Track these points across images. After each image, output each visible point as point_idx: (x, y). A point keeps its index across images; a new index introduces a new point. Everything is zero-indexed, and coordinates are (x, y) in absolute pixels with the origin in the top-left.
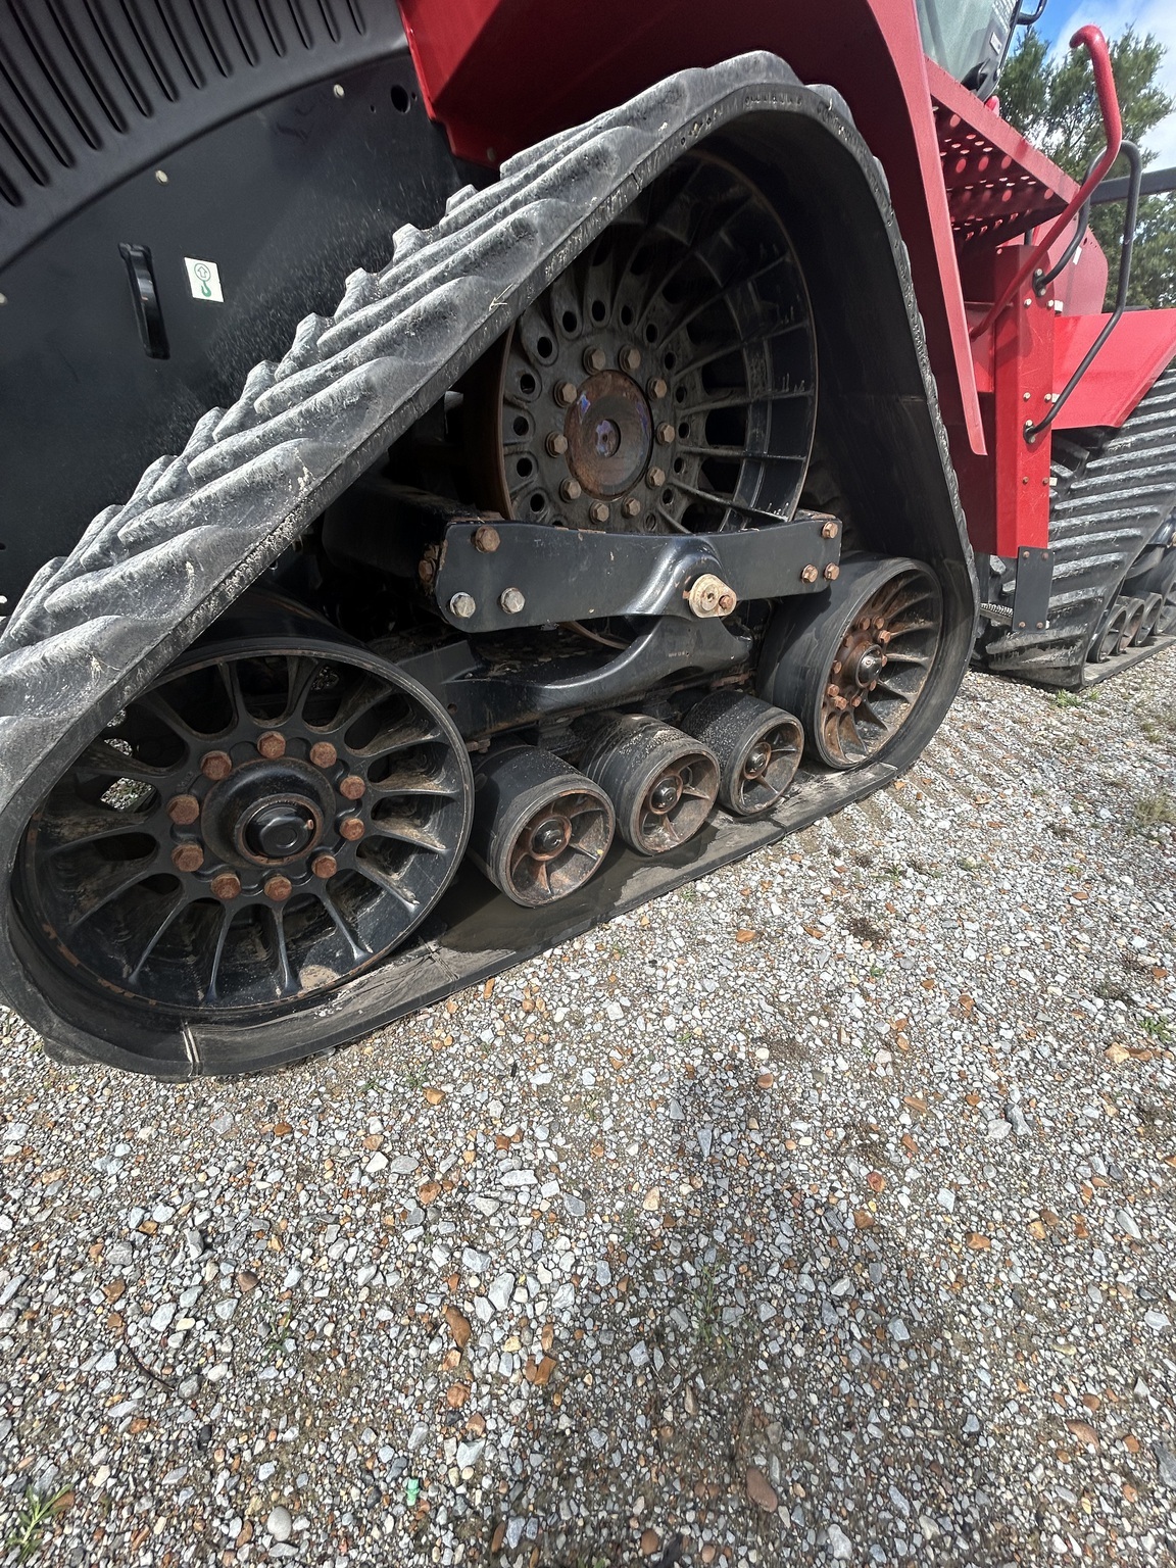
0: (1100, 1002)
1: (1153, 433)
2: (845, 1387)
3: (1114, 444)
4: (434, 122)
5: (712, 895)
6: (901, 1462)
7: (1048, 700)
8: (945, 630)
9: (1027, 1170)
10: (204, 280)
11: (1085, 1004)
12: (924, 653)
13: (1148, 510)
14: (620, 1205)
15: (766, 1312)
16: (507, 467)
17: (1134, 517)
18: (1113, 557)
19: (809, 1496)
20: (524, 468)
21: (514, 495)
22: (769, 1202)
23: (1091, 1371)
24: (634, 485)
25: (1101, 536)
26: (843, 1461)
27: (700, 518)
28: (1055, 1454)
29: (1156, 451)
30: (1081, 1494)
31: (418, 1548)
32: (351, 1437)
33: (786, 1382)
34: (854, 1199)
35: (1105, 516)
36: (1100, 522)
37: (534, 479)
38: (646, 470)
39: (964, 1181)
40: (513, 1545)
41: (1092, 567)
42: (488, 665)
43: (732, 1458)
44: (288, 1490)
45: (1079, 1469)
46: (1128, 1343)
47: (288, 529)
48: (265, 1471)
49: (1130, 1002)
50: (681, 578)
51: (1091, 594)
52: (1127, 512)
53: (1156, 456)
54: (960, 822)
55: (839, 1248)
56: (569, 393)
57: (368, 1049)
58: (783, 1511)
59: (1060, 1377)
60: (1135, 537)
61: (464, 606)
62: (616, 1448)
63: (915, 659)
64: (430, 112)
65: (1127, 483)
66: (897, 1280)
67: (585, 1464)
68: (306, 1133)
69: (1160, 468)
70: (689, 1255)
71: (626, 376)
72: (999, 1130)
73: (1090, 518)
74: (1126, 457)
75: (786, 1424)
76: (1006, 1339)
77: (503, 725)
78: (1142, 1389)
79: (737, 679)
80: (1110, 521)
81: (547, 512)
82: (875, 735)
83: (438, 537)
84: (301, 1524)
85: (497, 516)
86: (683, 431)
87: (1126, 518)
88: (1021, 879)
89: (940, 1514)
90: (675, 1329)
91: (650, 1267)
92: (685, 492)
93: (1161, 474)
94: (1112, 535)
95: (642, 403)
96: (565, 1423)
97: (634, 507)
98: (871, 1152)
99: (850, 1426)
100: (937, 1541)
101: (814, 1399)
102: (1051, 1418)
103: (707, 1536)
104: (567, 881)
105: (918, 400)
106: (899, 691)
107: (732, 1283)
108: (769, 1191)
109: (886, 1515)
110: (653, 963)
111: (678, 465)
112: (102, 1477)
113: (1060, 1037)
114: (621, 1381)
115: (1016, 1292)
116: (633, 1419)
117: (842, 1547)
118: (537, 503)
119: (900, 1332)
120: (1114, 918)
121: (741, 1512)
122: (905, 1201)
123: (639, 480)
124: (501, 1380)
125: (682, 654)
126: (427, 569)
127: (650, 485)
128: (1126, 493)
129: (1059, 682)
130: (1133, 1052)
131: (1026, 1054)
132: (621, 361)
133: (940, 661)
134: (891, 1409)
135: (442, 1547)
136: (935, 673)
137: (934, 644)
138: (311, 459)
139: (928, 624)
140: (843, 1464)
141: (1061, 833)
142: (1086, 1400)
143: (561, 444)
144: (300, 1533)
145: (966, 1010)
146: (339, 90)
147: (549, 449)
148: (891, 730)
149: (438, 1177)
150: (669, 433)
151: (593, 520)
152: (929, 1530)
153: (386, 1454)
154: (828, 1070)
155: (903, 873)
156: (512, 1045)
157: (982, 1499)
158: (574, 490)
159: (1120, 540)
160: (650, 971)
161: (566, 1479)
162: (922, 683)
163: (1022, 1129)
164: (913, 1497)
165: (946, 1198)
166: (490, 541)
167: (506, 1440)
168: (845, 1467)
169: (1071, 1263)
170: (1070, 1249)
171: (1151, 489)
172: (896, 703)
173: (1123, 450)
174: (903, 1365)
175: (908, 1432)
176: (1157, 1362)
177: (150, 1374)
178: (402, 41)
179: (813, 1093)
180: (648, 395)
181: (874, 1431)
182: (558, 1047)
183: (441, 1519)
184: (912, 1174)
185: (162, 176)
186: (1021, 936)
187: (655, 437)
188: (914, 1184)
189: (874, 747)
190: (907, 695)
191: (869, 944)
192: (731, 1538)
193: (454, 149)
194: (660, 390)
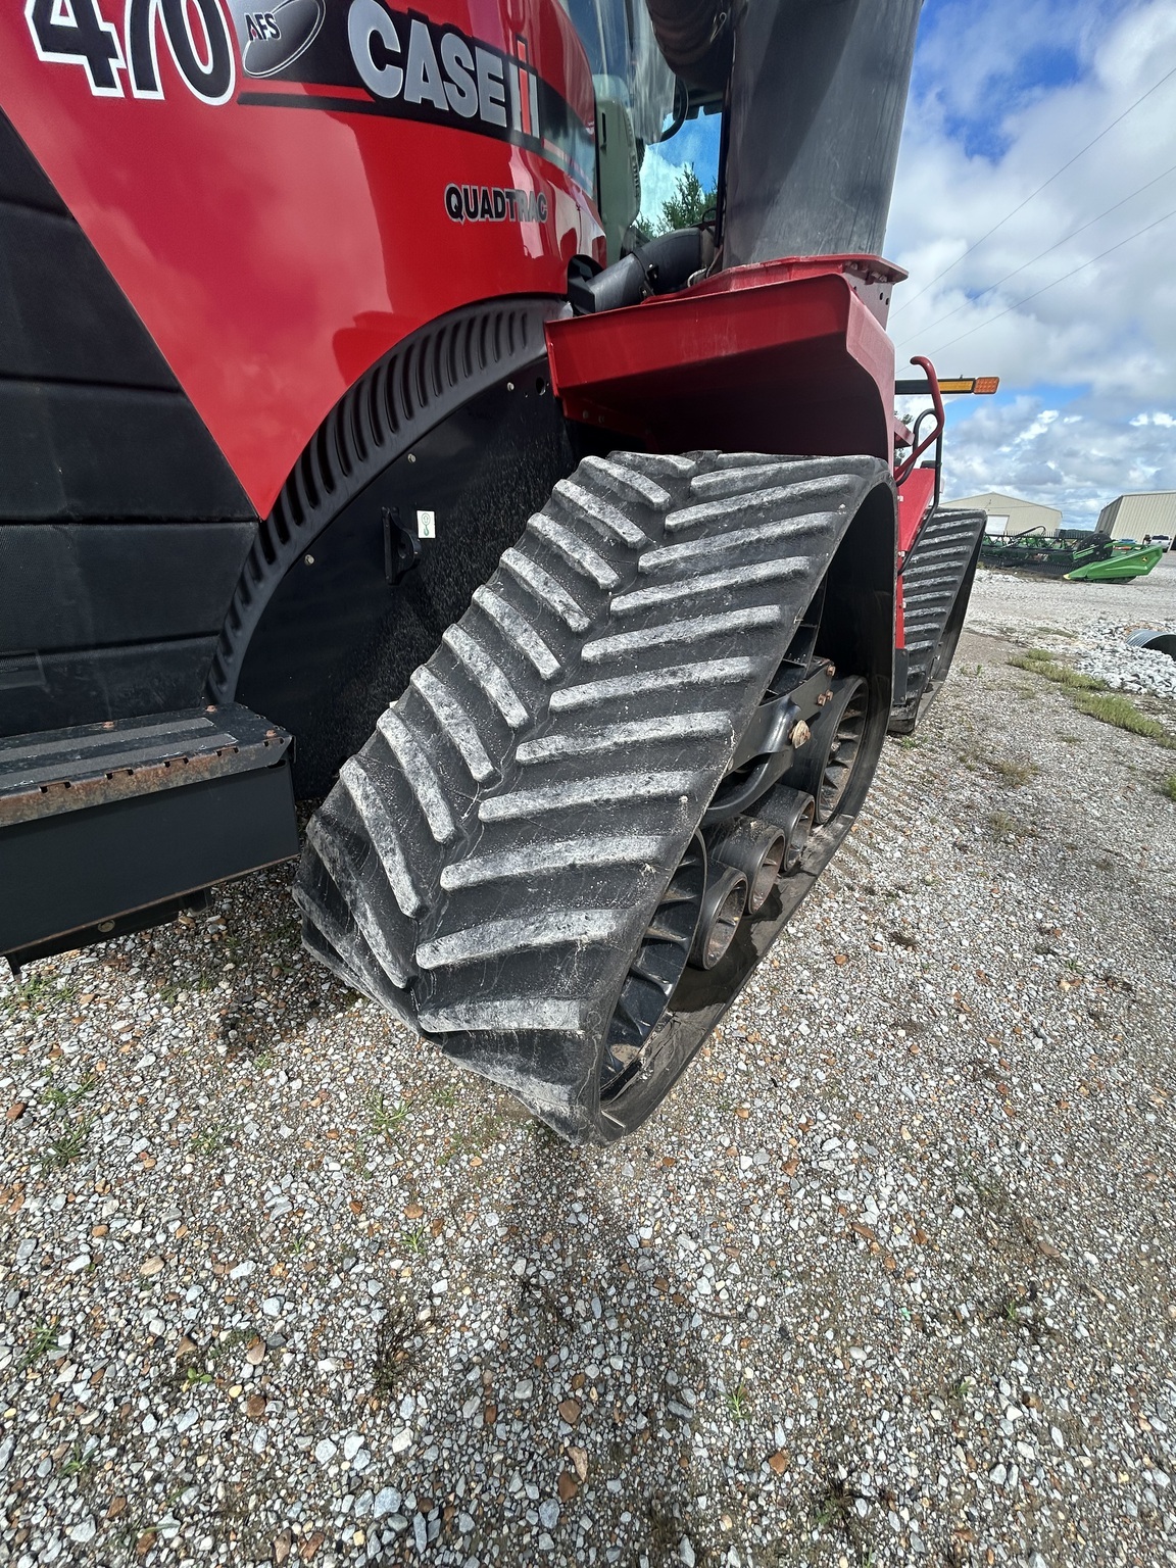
0: (1041, 957)
1: (928, 554)
2: (1052, 1193)
4: (557, 398)
5: (800, 935)
6: (1093, 1216)
7: (899, 744)
8: (869, 717)
9: (1062, 1061)
10: (426, 524)
11: (1035, 960)
12: (854, 732)
13: (939, 610)
14: (891, 1142)
15: (998, 1170)
17: (932, 615)
18: (926, 644)
19: (1069, 1245)
22: (961, 1117)
23: (1140, 1149)
25: (915, 628)
26: (1072, 1224)
28: (1146, 1189)
29: (933, 567)
30: (1164, 1201)
31: (929, 1336)
32: (856, 1302)
33: (1026, 1200)
34: (999, 1102)
35: (914, 613)
36: (912, 617)
39: (1039, 1076)
40: (968, 1315)
41: (914, 651)
43: (1029, 1242)
44: (849, 1338)
45: (1157, 1192)
46: (1146, 1132)
48: (830, 1335)
49: (1054, 954)
50: (787, 724)
51: (918, 670)
52: (927, 611)
53: (934, 571)
54: (905, 851)
55: (1007, 1129)
57: (674, 1096)
58: (1063, 1254)
59: (1130, 1156)
60: (936, 629)
62: (978, 1258)
63: (849, 737)
64: (556, 393)
65: (921, 589)
66: (1042, 1135)
67: (970, 1269)
68: (687, 1158)
69: (939, 580)
70: (944, 1156)
72: (1039, 1044)
74: (916, 570)
75: (1039, 1218)
76: (1101, 1147)
78: (1161, 1150)
80: (917, 617)
82: (832, 794)
84: (869, 1349)
87: (927, 616)
88: (958, 884)
89: (1120, 1231)
90: (964, 1195)
91: (929, 1169)
93: (940, 584)
94: (921, 628)
96: (947, 1257)
98: (989, 1073)
99: (1065, 1209)
100: (1125, 1242)
101: (1043, 1203)
102: (1136, 1175)
103: (1041, 1278)
104: (718, 945)
105: (886, 594)
107: (973, 1163)
108: (957, 1110)
109: (1101, 1240)
110: (801, 991)
112: (749, 1373)
113: (1035, 983)
114: (958, 1227)
115: (1092, 1124)
116: (976, 1242)
117: (1094, 1259)
119: (1058, 1159)
120: (1019, 902)
121: (1047, 1262)
122: (1021, 1096)
124: (905, 1249)
128: (922, 597)
129: (900, 729)
130: (1071, 982)
131: (1026, 997)
133: (866, 737)
134: (1076, 1195)
135: (939, 1330)
136: (863, 746)
137: (861, 726)
139: (858, 713)
140: (1073, 1226)
141: (963, 849)
142: (1144, 1163)
144: (871, 1353)
145: (984, 979)
146: (511, 386)
148: (841, 790)
149: (785, 1159)
152: (1120, 1239)
153: (880, 1303)
154: (940, 1034)
155: (898, 895)
156: (760, 1068)
157: (1131, 1218)
159: (927, 631)
160: (803, 997)
161: (968, 1280)
162: (855, 753)
163: (1049, 1040)
164: (1107, 1228)
165: (1037, 1087)
167: (928, 1274)
168: (1075, 1228)
169: (1105, 1102)
170: (1101, 1095)
171: (937, 595)
172: (839, 768)
174: (1069, 1174)
175: (1088, 1203)
176: (1159, 1136)
177: (726, 1318)
178: (544, 350)
179: (942, 1049)
181: (1074, 1207)
182: (788, 1061)
183: (929, 1319)
184: (1015, 1080)
185: (412, 458)
186: (982, 925)
188: (1019, 1085)
189: (835, 803)
190: (846, 762)
191: (910, 948)
192: (1051, 1274)
193: (566, 414)
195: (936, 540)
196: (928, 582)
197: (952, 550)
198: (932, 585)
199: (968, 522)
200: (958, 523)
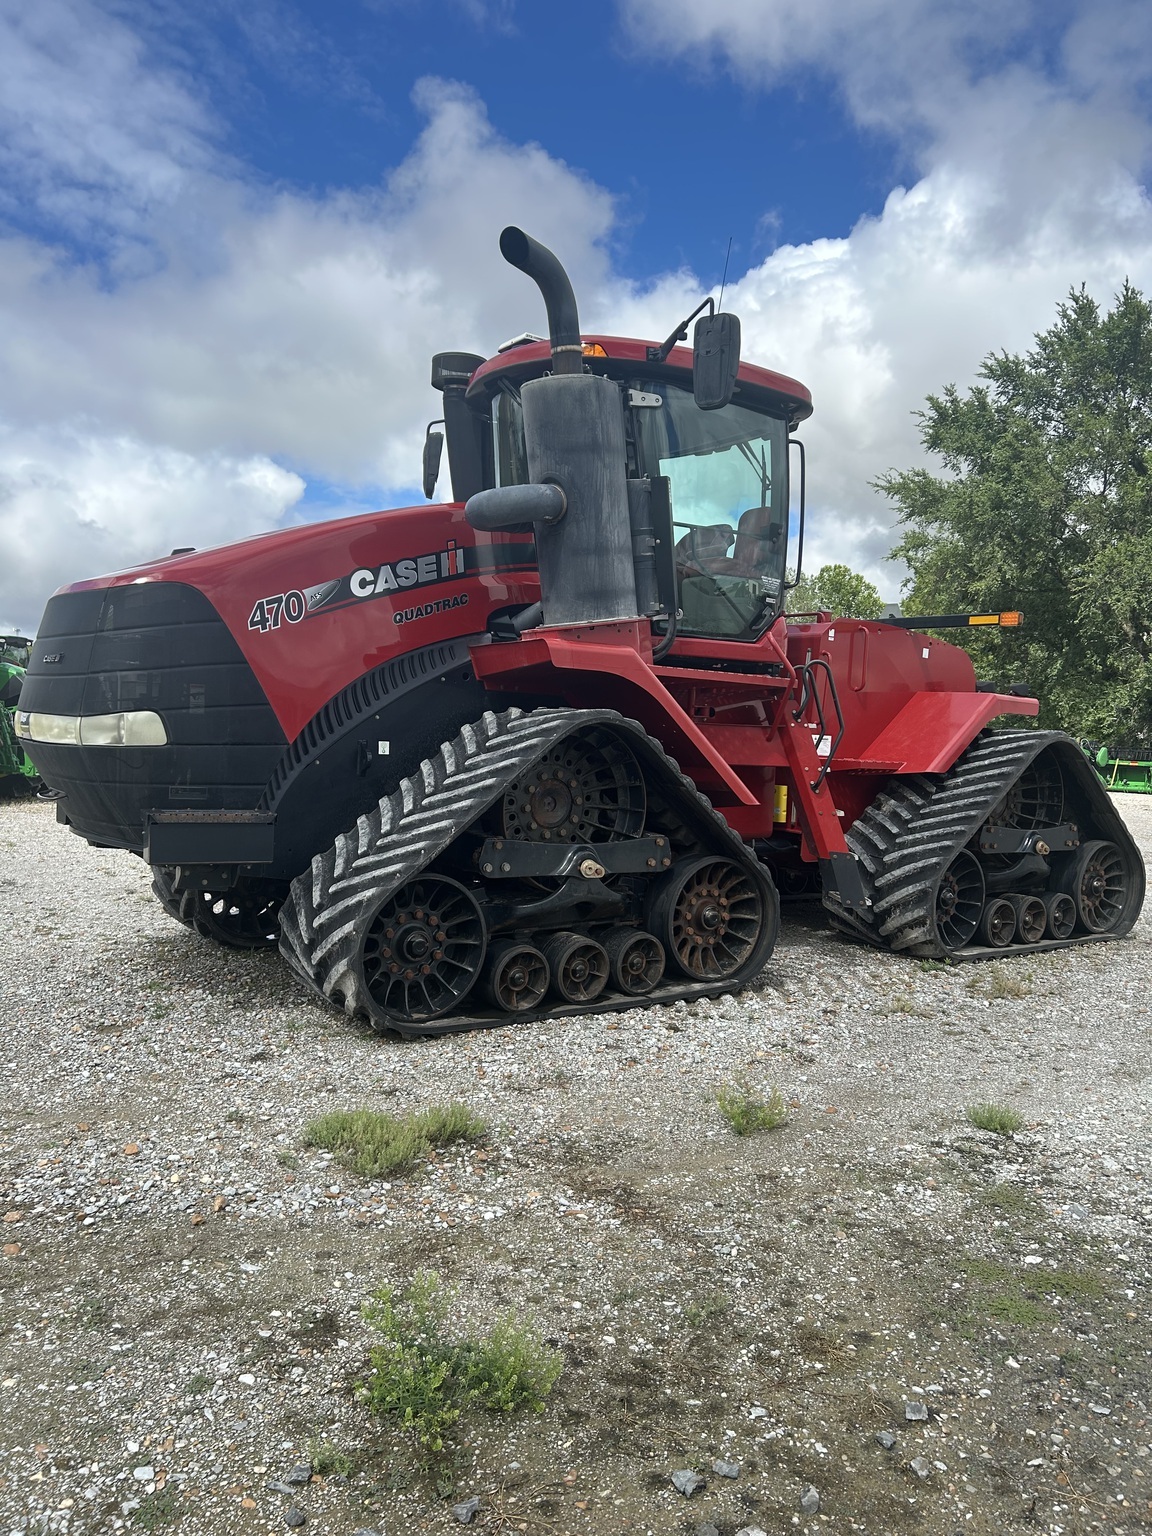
1: (974, 776)
3: (951, 782)
4: (479, 681)
8: (763, 899)
10: (384, 748)
12: (756, 913)
13: (958, 828)
16: (506, 818)
17: (952, 833)
18: (934, 860)
20: (512, 817)
21: (507, 828)
24: (564, 822)
25: (931, 846)
27: (599, 837)
29: (972, 788)
35: (935, 832)
36: (932, 836)
37: (516, 822)
38: (569, 816)
41: (923, 867)
42: (491, 900)
47: (448, 842)
50: (577, 860)
51: (923, 886)
52: (948, 830)
53: (973, 792)
56: (532, 789)
60: (948, 847)
61: (489, 868)
63: (749, 917)
64: (478, 678)
65: (953, 810)
69: (971, 800)
71: (558, 780)
73: (927, 834)
74: (955, 792)
77: (498, 927)
79: (631, 923)
80: (937, 835)
81: (522, 835)
82: (731, 965)
83: (481, 845)
85: (502, 837)
86: (588, 798)
87: (947, 834)
92: (591, 825)
94: (935, 845)
95: (566, 790)
97: (563, 832)
104: (526, 1005)
106: (746, 938)
111: (587, 813)
118: (517, 831)
123: (566, 820)
125: (581, 895)
126: (476, 855)
127: (571, 822)
128: (950, 817)
129: (931, 955)
132: (555, 774)
133: (765, 918)
136: (765, 926)
137: (760, 907)
138: (456, 825)
139: (753, 895)
143: (528, 808)
146: (443, 679)
147: (523, 810)
148: (740, 961)
150: (579, 801)
151: (542, 838)
158: (534, 826)
159: (941, 848)
162: (757, 932)
166: (499, 846)
171: (963, 814)
172: (745, 946)
173: (957, 787)
180: (568, 786)
185: (378, 717)
187: (573, 802)
189: (731, 970)
190: (750, 940)
193: (486, 688)
194: (574, 784)
195: (987, 762)
196: (960, 803)
197: (996, 771)
198: (965, 805)
199: (1023, 743)
200: (1014, 745)
